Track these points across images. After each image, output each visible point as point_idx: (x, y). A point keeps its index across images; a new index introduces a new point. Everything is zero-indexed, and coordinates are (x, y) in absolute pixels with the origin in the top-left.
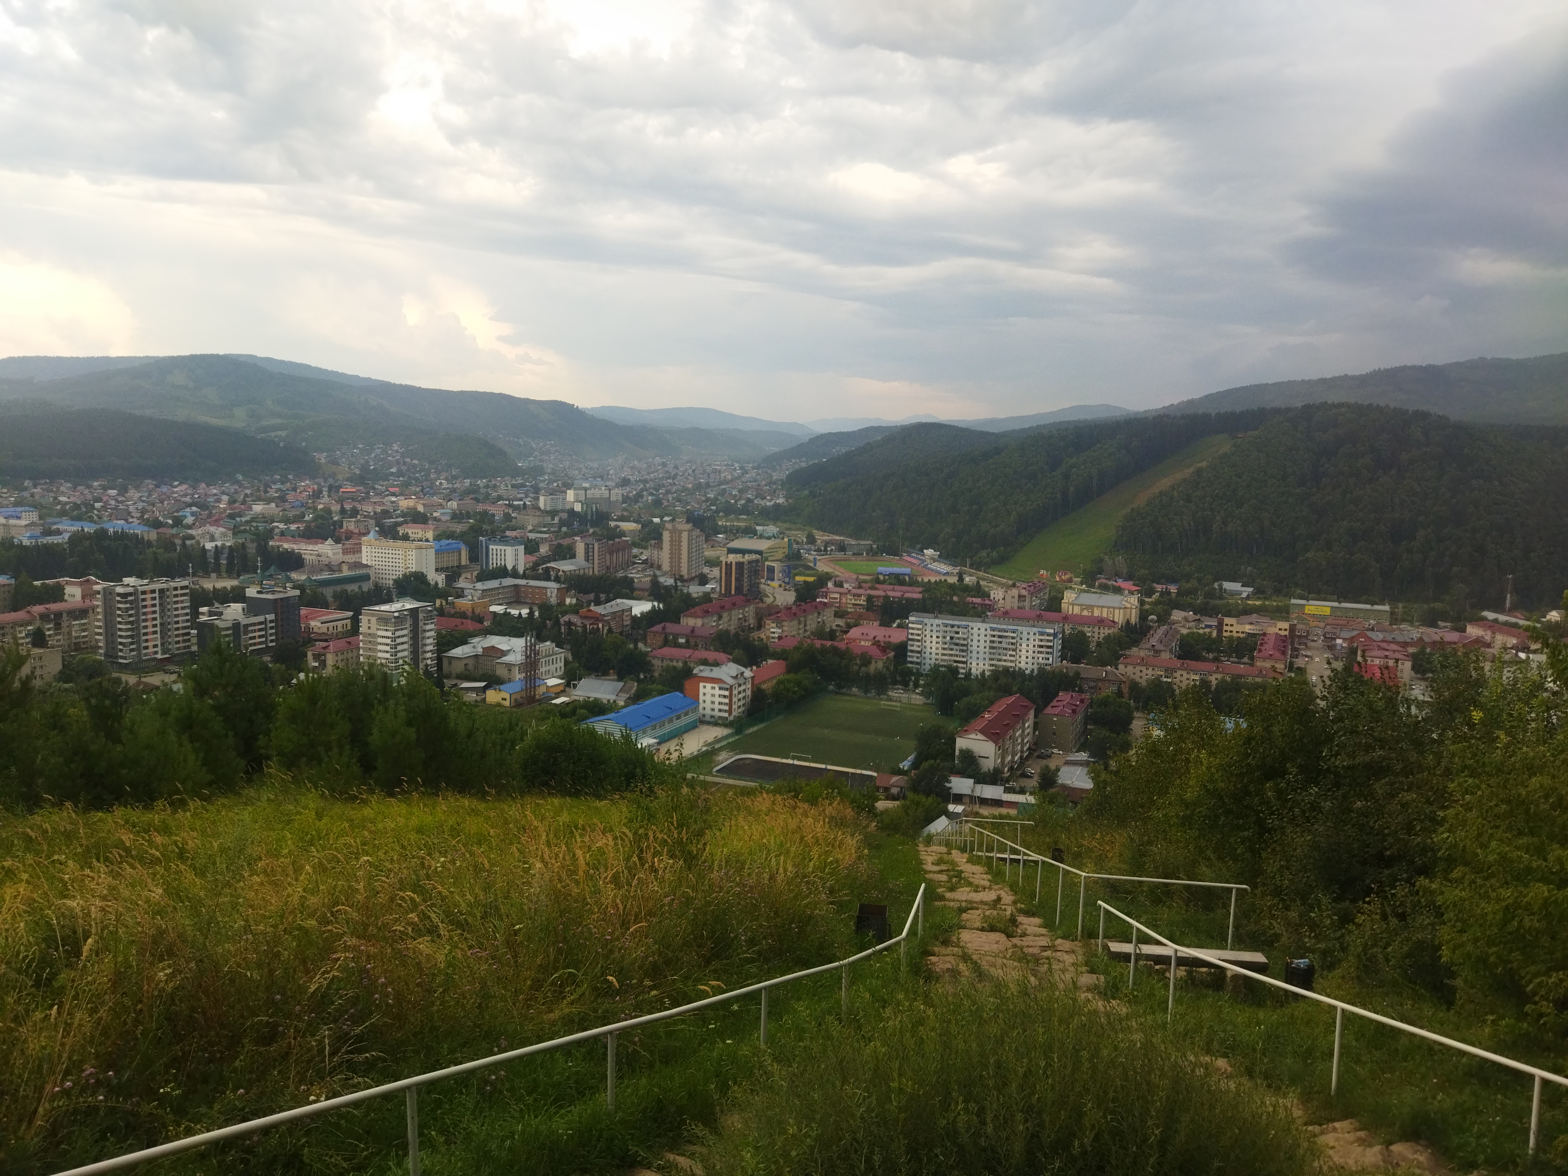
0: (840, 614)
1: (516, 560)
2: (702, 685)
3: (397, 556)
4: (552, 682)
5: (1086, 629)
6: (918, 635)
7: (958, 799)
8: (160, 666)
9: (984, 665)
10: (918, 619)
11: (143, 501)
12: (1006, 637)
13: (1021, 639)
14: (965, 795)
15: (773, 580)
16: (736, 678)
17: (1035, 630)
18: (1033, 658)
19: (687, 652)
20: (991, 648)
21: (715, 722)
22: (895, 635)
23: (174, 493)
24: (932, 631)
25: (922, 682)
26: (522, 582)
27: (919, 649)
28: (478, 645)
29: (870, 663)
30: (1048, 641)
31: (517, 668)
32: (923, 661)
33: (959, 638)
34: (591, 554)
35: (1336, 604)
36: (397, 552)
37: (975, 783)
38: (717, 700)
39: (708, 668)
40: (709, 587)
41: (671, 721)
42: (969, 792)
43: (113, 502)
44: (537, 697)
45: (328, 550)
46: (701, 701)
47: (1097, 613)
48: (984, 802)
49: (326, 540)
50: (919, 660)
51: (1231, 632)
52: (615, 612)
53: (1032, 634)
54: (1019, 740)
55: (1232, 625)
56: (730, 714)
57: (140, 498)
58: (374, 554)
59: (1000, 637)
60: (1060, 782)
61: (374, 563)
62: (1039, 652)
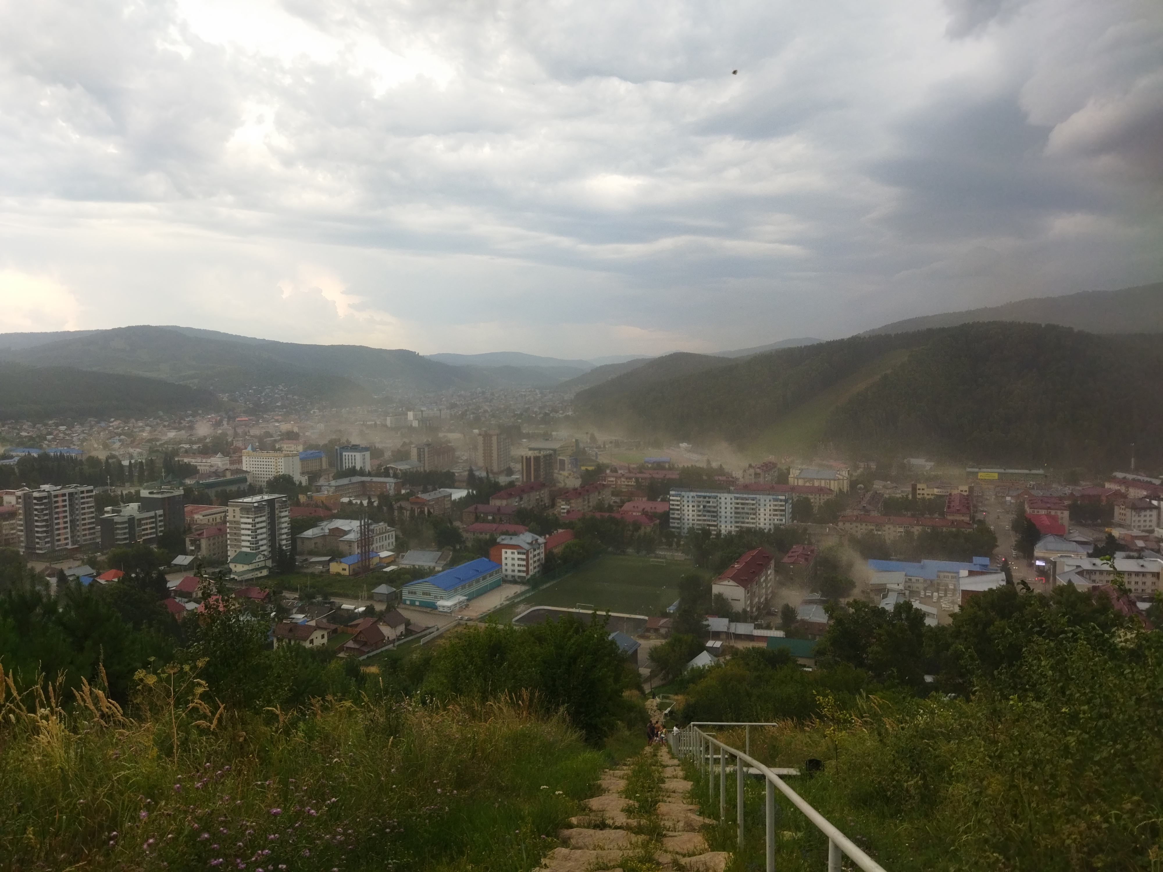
0: (615, 493)
1: (364, 463)
2: (503, 551)
3: (270, 463)
4: (384, 554)
5: (810, 496)
6: (678, 505)
7: (716, 635)
8: (70, 555)
9: (731, 527)
10: (677, 493)
11: (85, 433)
12: (747, 504)
13: (759, 505)
14: (722, 632)
15: (564, 470)
16: (531, 544)
17: (771, 497)
18: (770, 520)
19: (495, 526)
20: (736, 513)
21: (514, 581)
22: (660, 507)
23: (110, 426)
24: (688, 501)
25: (682, 543)
26: (368, 479)
27: (679, 517)
28: (327, 526)
29: (640, 528)
30: (782, 506)
31: (356, 544)
32: (683, 526)
33: (710, 507)
34: (422, 456)
35: (1002, 471)
36: (270, 460)
37: (730, 621)
38: (517, 562)
39: (508, 537)
40: (514, 477)
41: (478, 581)
42: (725, 629)
43: (61, 435)
44: (371, 567)
45: (218, 461)
46: (503, 564)
47: (816, 484)
48: (738, 637)
49: (217, 454)
50: (679, 526)
51: (923, 494)
52: (438, 498)
53: (768, 501)
54: (764, 585)
55: (923, 489)
56: (528, 574)
57: (83, 432)
58: (252, 463)
59: (742, 504)
60: (799, 618)
61: (252, 469)
62: (774, 515)
